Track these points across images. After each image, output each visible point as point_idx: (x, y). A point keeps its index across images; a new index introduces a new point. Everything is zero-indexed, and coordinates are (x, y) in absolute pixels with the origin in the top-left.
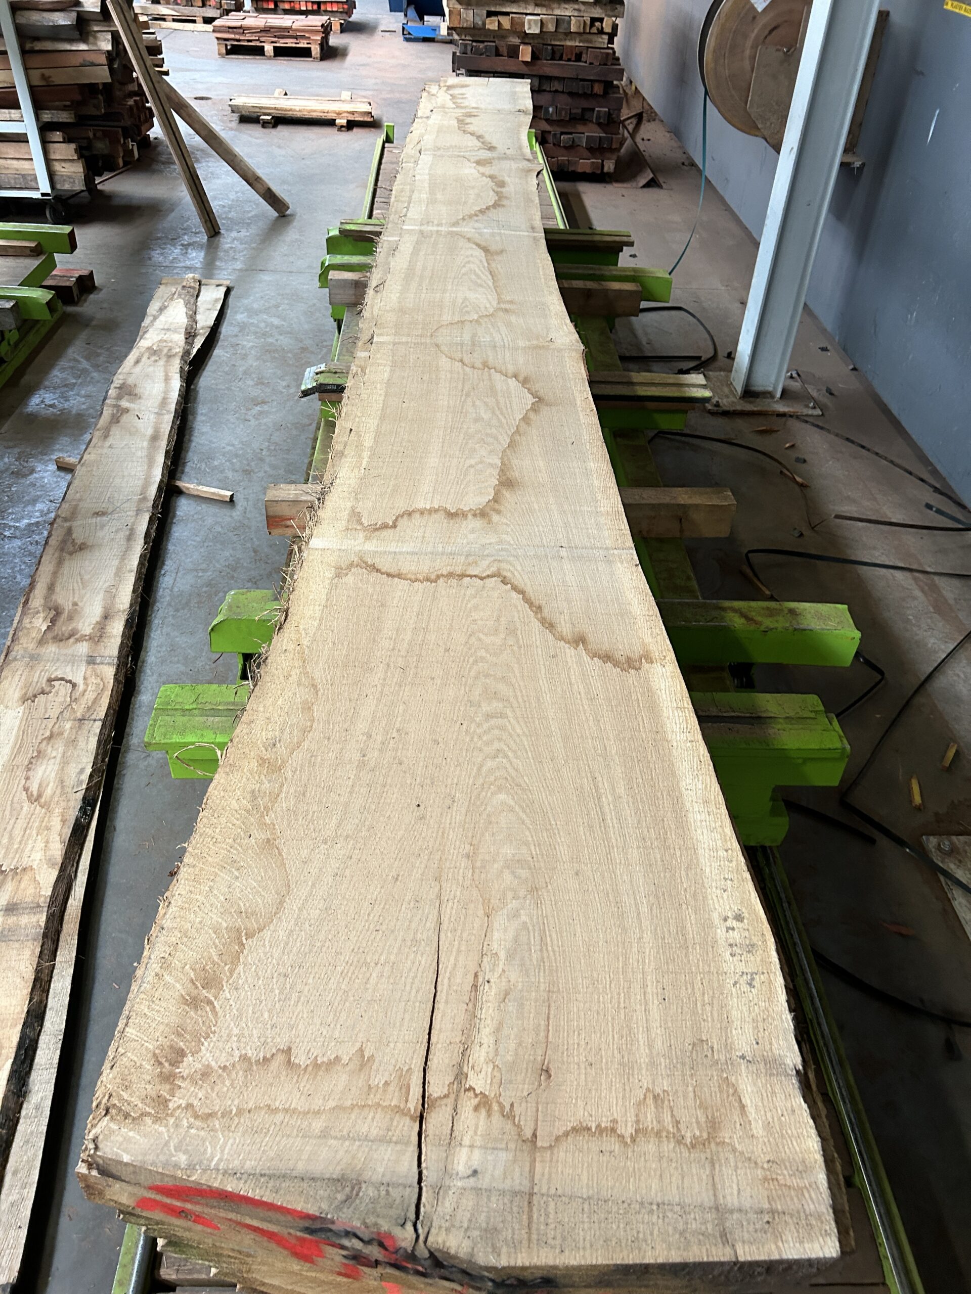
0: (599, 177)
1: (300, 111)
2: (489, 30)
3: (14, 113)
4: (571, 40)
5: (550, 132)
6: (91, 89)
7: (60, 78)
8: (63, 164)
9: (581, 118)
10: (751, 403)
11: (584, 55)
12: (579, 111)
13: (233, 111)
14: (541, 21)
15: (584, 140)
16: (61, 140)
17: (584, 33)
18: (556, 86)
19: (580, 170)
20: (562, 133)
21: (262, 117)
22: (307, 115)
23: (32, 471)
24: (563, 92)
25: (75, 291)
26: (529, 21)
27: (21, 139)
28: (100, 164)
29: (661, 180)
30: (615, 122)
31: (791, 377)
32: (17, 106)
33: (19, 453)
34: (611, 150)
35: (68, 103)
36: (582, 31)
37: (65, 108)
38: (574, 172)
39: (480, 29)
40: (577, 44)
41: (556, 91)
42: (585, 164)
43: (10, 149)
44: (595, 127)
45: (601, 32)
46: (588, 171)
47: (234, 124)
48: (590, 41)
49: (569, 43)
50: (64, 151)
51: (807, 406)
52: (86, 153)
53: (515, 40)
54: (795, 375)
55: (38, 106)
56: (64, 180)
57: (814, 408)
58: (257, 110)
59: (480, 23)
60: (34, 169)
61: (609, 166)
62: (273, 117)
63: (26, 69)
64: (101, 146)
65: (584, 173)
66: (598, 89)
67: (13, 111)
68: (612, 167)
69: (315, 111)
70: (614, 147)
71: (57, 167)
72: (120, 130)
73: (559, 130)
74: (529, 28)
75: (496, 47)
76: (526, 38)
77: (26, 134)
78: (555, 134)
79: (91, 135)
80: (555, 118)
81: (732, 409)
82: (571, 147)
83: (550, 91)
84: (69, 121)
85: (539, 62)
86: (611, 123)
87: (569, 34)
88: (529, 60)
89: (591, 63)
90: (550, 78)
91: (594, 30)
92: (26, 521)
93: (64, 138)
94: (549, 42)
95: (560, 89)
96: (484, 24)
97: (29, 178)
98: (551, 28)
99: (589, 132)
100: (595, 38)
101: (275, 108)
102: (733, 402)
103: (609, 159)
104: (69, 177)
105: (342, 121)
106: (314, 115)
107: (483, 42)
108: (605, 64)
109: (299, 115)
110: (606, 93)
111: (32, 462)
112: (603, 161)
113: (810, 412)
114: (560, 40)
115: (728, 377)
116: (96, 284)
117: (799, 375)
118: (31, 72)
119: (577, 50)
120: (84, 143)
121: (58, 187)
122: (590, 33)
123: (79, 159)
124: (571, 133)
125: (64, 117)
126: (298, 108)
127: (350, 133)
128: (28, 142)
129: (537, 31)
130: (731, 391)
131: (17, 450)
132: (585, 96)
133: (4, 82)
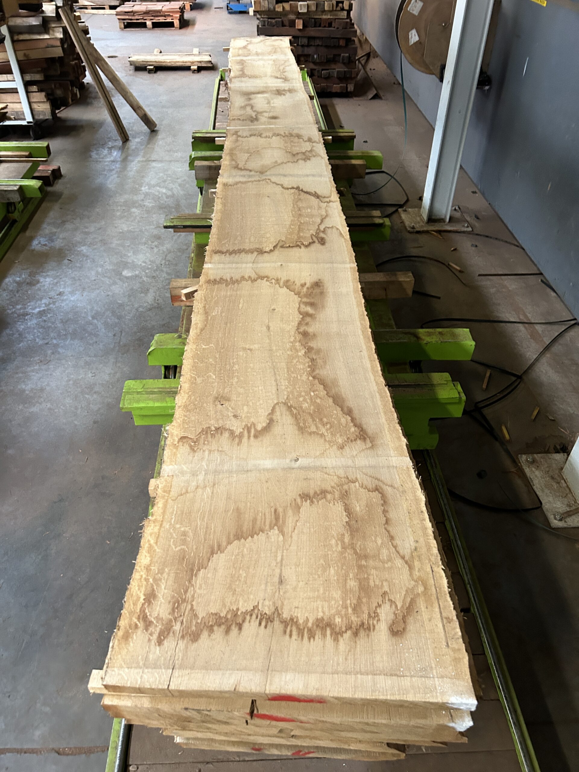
0: (345, 95)
1: (170, 62)
2: (277, 11)
3: (9, 77)
4: (325, 15)
5: (315, 70)
6: (52, 61)
7: (34, 55)
8: (39, 105)
9: (333, 60)
10: (432, 225)
11: (333, 24)
12: (332, 56)
13: (131, 65)
14: (308, 5)
15: (336, 73)
16: (37, 90)
17: (333, 10)
18: (318, 42)
19: (334, 91)
20: (323, 70)
21: (148, 67)
22: (174, 65)
23: (38, 282)
24: (322, 46)
25: (51, 178)
26: (301, 5)
27: (14, 91)
28: (59, 102)
29: (381, 94)
30: (352, 62)
31: (455, 209)
32: (10, 72)
33: (30, 272)
34: (351, 78)
35: (40, 69)
36: (331, 9)
37: (38, 72)
38: (330, 92)
39: (272, 11)
40: (329, 17)
41: (318, 45)
42: (336, 88)
43: (8, 97)
44: (342, 65)
45: (343, 9)
46: (339, 91)
47: (132, 72)
48: (337, 15)
49: (324, 17)
50: (39, 97)
51: (464, 226)
52: (51, 97)
53: (292, 17)
54: (457, 208)
55: (23, 71)
56: (40, 114)
57: (468, 227)
58: (145, 63)
59: (272, 8)
60: (22, 108)
61: (351, 88)
62: (155, 67)
63: (15, 51)
64: (59, 93)
65: (336, 93)
66: (342, 43)
67: (9, 75)
68: (352, 89)
69: (178, 62)
70: (353, 76)
71: (35, 106)
72: (69, 82)
73: (320, 68)
74: (301, 9)
75: (282, 22)
76: (299, 15)
77: (16, 89)
78: (318, 71)
79: (53, 86)
80: (318, 61)
81: (422, 229)
82: (328, 78)
83: (314, 46)
84: (41, 79)
85: (308, 29)
86: (350, 62)
87: (324, 11)
88: (301, 28)
89: (338, 28)
90: (314, 38)
91: (339, 8)
92: (38, 310)
93: (38, 89)
94: (312, 17)
95: (320, 44)
96: (274, 8)
97: (20, 113)
98: (313, 8)
99: (338, 68)
100: (339, 13)
101: (155, 62)
102: (422, 226)
103: (350, 83)
104: (42, 111)
105: (194, 67)
106: (178, 64)
107: (274, 18)
108: (346, 28)
109: (169, 64)
110: (347, 45)
111: (38, 277)
112: (347, 85)
113: (466, 229)
114: (320, 15)
115: (419, 211)
116: (62, 173)
117: (459, 208)
118: (17, 52)
119: (329, 21)
120: (50, 92)
121: (36, 117)
122: (336, 10)
123: (47, 101)
124: (328, 70)
125: (38, 77)
126: (168, 61)
127: (199, 74)
128: (18, 92)
129: (306, 11)
130: (421, 219)
131: (29, 271)
132: (335, 47)
133: (3, 59)
